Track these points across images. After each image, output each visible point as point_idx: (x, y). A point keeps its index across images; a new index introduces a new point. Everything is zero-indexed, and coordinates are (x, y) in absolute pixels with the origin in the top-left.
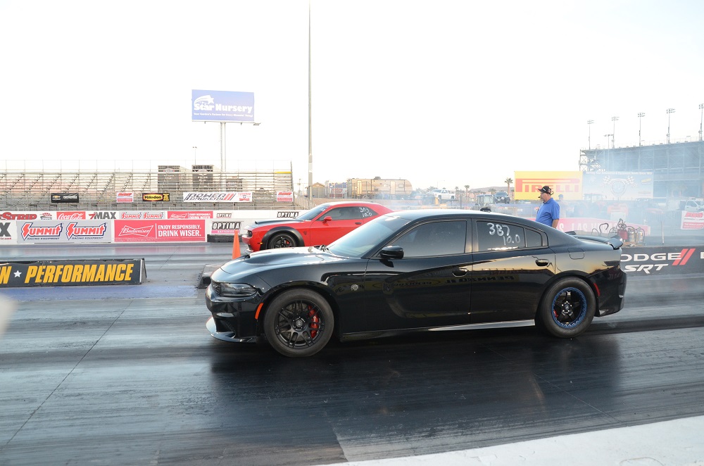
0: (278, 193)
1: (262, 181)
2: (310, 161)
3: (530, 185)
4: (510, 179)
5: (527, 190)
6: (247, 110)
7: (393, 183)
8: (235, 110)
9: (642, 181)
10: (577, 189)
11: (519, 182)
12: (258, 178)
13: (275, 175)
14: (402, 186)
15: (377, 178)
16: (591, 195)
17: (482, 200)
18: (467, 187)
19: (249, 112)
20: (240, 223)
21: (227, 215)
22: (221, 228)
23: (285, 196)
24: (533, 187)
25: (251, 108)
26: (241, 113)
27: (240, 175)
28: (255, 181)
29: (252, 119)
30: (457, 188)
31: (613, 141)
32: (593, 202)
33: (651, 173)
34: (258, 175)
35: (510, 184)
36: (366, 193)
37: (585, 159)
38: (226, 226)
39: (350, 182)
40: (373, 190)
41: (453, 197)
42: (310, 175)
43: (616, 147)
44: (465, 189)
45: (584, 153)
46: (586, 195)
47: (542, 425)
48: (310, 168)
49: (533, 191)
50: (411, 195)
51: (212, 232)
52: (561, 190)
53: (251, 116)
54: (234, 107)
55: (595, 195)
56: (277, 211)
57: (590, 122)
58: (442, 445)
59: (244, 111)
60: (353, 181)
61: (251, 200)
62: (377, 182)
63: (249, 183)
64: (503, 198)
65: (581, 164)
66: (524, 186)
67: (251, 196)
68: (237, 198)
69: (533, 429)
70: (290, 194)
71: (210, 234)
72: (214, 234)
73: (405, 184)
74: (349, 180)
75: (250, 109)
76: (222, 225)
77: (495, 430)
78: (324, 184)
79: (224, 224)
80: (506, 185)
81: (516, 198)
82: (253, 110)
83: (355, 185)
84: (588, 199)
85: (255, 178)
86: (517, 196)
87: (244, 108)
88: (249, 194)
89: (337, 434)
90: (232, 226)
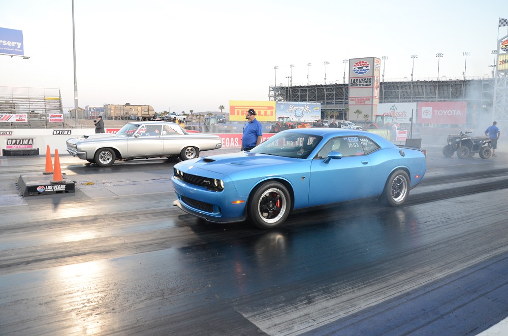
0: (50, 115)
1: (34, 105)
2: (76, 90)
3: (240, 111)
4: (222, 106)
5: (238, 114)
6: (16, 45)
7: (140, 108)
8: (5, 44)
9: (314, 109)
10: (272, 114)
11: (232, 108)
12: (31, 102)
13: (46, 100)
14: (147, 110)
15: (128, 104)
16: (283, 118)
18: (192, 111)
19: (19, 47)
20: (32, 139)
21: (8, 133)
22: (15, 144)
23: (57, 118)
24: (243, 112)
25: (20, 43)
26: (11, 47)
27: (14, 100)
28: (28, 105)
29: (21, 53)
30: (183, 112)
31: (291, 81)
32: (284, 123)
33: (319, 103)
34: (30, 100)
35: (223, 110)
36: (119, 115)
37: (273, 93)
38: (20, 142)
40: (125, 113)
41: (184, 119)
42: (76, 101)
43: (293, 85)
44: (189, 113)
45: (271, 89)
46: (280, 118)
47: (376, 283)
48: (76, 95)
49: (243, 114)
50: (154, 117)
51: (7, 147)
52: (261, 114)
53: (21, 51)
54: (4, 42)
55: (285, 117)
56: (52, 130)
57: (276, 68)
58: (325, 309)
59: (14, 45)
60: (109, 107)
61: (26, 121)
62: (128, 107)
63: (20, 107)
64: (221, 120)
65: (270, 97)
66: (236, 111)
67: (27, 117)
68: (13, 118)
69: (372, 287)
70: (61, 116)
71: (6, 149)
72: (9, 149)
73: (149, 108)
74: (105, 106)
75: (19, 45)
76: (16, 141)
78: (85, 109)
79: (18, 141)
80: (220, 111)
81: (230, 120)
82: (22, 46)
83: (111, 109)
84: (281, 120)
85: (28, 102)
86: (231, 118)
87: (14, 44)
88: (25, 116)
89: (240, 312)
90: (26, 142)
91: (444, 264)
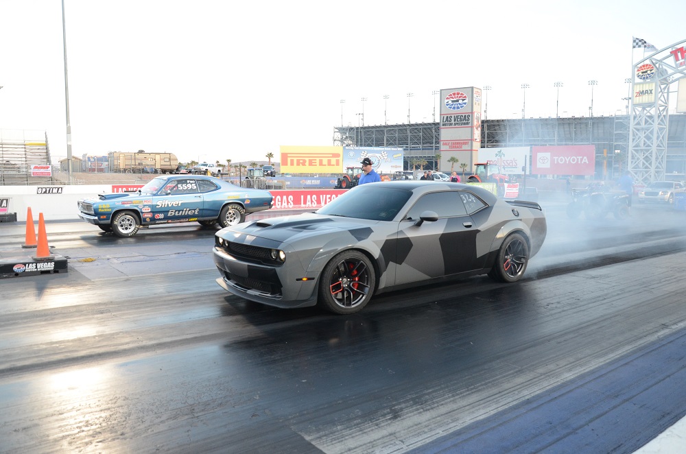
0: (32, 167)
1: (9, 153)
2: (69, 132)
3: (295, 160)
4: (271, 154)
5: (292, 164)
7: (158, 157)
9: (395, 156)
10: (338, 163)
11: (284, 157)
12: (4, 149)
13: (26, 146)
14: (168, 160)
15: (141, 152)
16: (352, 169)
17: (252, 174)
18: (229, 161)
20: (7, 200)
23: (42, 170)
24: (298, 161)
28: (2, 153)
30: (218, 162)
31: (363, 119)
32: (355, 175)
33: (401, 149)
34: (4, 146)
35: (271, 159)
36: (129, 167)
37: (338, 135)
39: (112, 155)
40: (137, 164)
41: (219, 171)
42: (69, 148)
43: (365, 125)
44: (226, 163)
45: (337, 130)
46: (348, 168)
48: (69, 139)
50: (177, 169)
55: (356, 168)
56: (35, 187)
57: (342, 102)
58: (416, 425)
60: (115, 155)
62: (141, 156)
64: (269, 172)
65: (335, 140)
66: (289, 159)
70: (48, 168)
73: (170, 157)
74: (110, 154)
77: (449, 400)
78: (81, 158)
80: (267, 159)
81: (281, 172)
83: (118, 158)
84: (350, 172)
86: (283, 169)
89: (300, 433)
91: (574, 360)
